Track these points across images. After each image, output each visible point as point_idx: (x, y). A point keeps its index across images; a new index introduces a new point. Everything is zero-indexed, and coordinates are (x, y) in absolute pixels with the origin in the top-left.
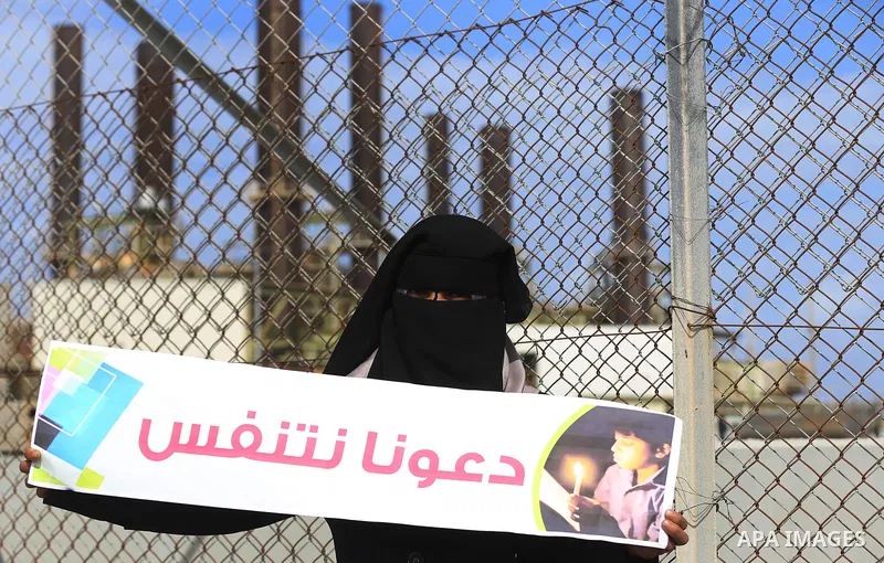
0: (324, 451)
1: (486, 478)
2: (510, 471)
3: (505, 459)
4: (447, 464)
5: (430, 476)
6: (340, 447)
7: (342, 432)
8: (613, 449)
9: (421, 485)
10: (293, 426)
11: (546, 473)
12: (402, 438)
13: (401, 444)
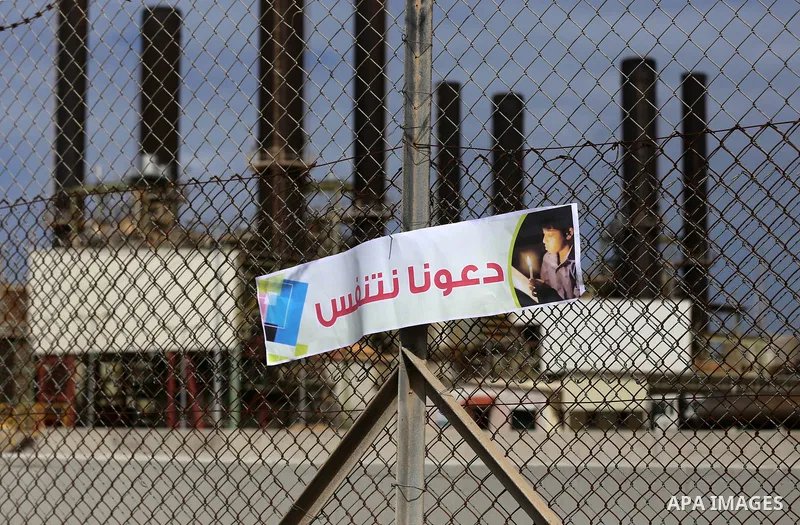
0: (388, 289)
1: (481, 281)
2: (494, 273)
3: (490, 266)
4: (457, 277)
5: (448, 287)
6: (396, 281)
7: (395, 272)
8: (544, 241)
9: (445, 294)
11: (513, 268)
12: (426, 266)
13: (427, 270)
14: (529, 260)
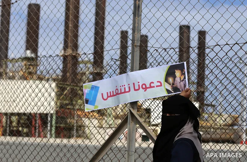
0: (127, 90)
1: (155, 87)
2: (159, 84)
3: (158, 82)
4: (148, 86)
5: (146, 89)
6: (129, 87)
7: (129, 85)
8: (176, 74)
9: (145, 91)
10: (121, 86)
11: (165, 82)
12: (139, 82)
13: (139, 84)
14: (171, 80)
